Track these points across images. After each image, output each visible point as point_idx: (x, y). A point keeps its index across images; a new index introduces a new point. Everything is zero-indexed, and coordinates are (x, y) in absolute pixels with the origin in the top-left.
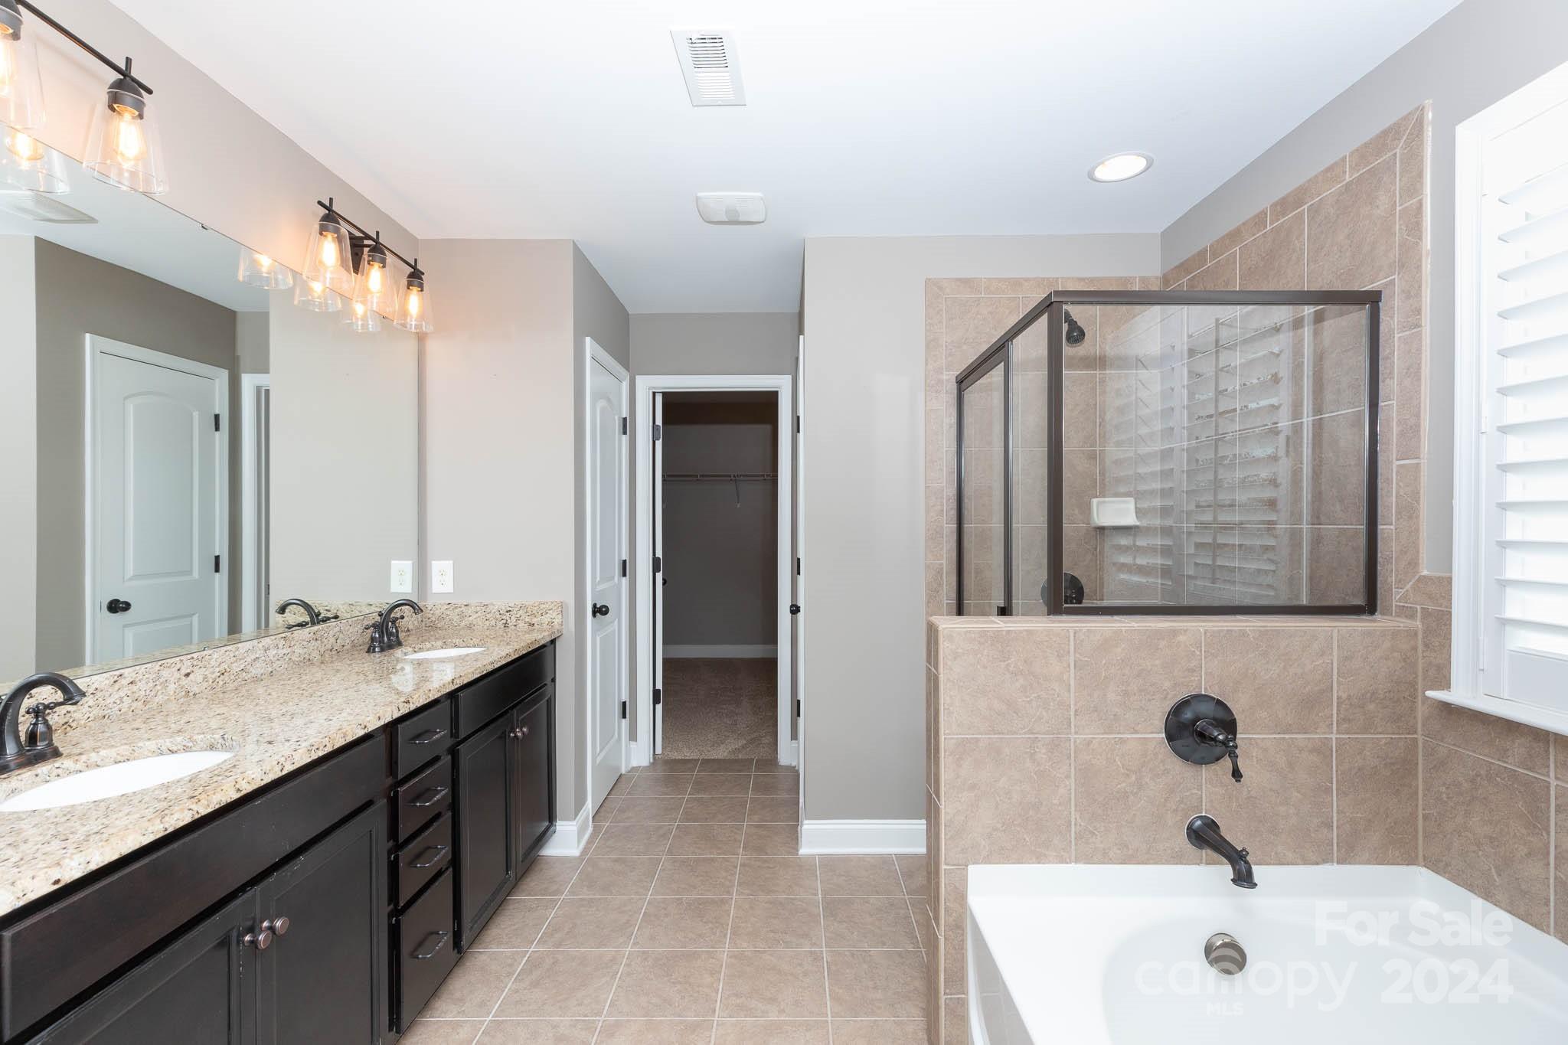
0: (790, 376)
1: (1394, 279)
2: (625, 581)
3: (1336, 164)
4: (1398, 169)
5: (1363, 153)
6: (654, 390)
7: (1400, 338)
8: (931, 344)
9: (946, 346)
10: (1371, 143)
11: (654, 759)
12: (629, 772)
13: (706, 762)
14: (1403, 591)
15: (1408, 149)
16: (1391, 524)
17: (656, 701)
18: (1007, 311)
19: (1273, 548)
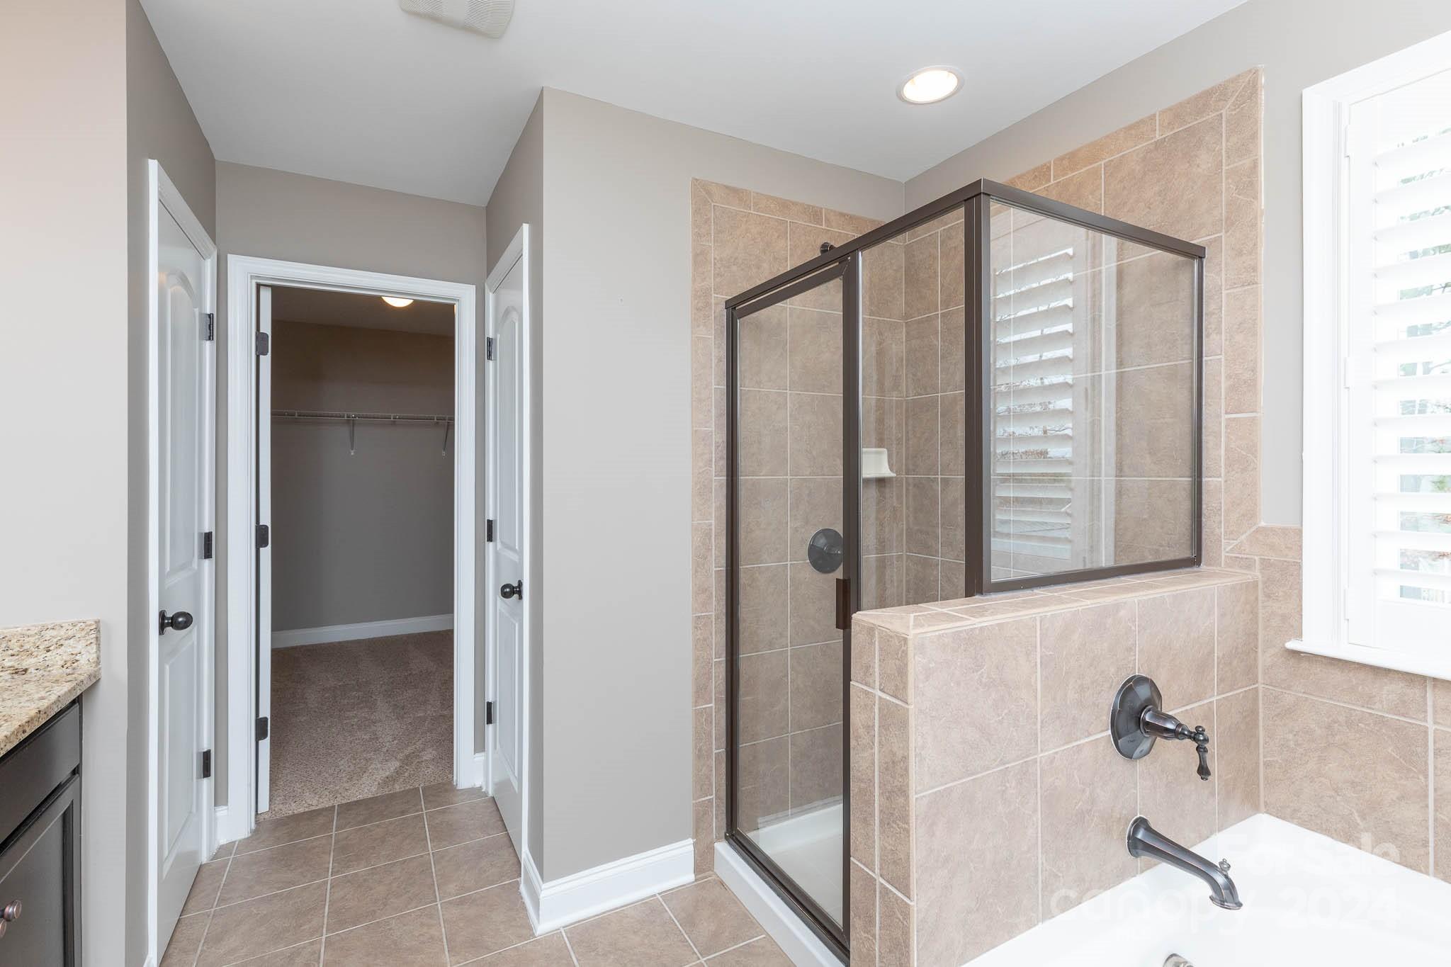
0: (474, 286)
1: (1221, 236)
2: (208, 565)
3: (1142, 121)
4: (1224, 130)
5: (1177, 113)
6: (259, 281)
7: (1227, 294)
8: (699, 258)
9: (715, 264)
10: (1188, 103)
11: (257, 822)
12: (215, 857)
13: (347, 808)
14: (1236, 542)
15: (1238, 110)
16: (1220, 476)
17: (261, 733)
18: (776, 235)
19: (1069, 501)
